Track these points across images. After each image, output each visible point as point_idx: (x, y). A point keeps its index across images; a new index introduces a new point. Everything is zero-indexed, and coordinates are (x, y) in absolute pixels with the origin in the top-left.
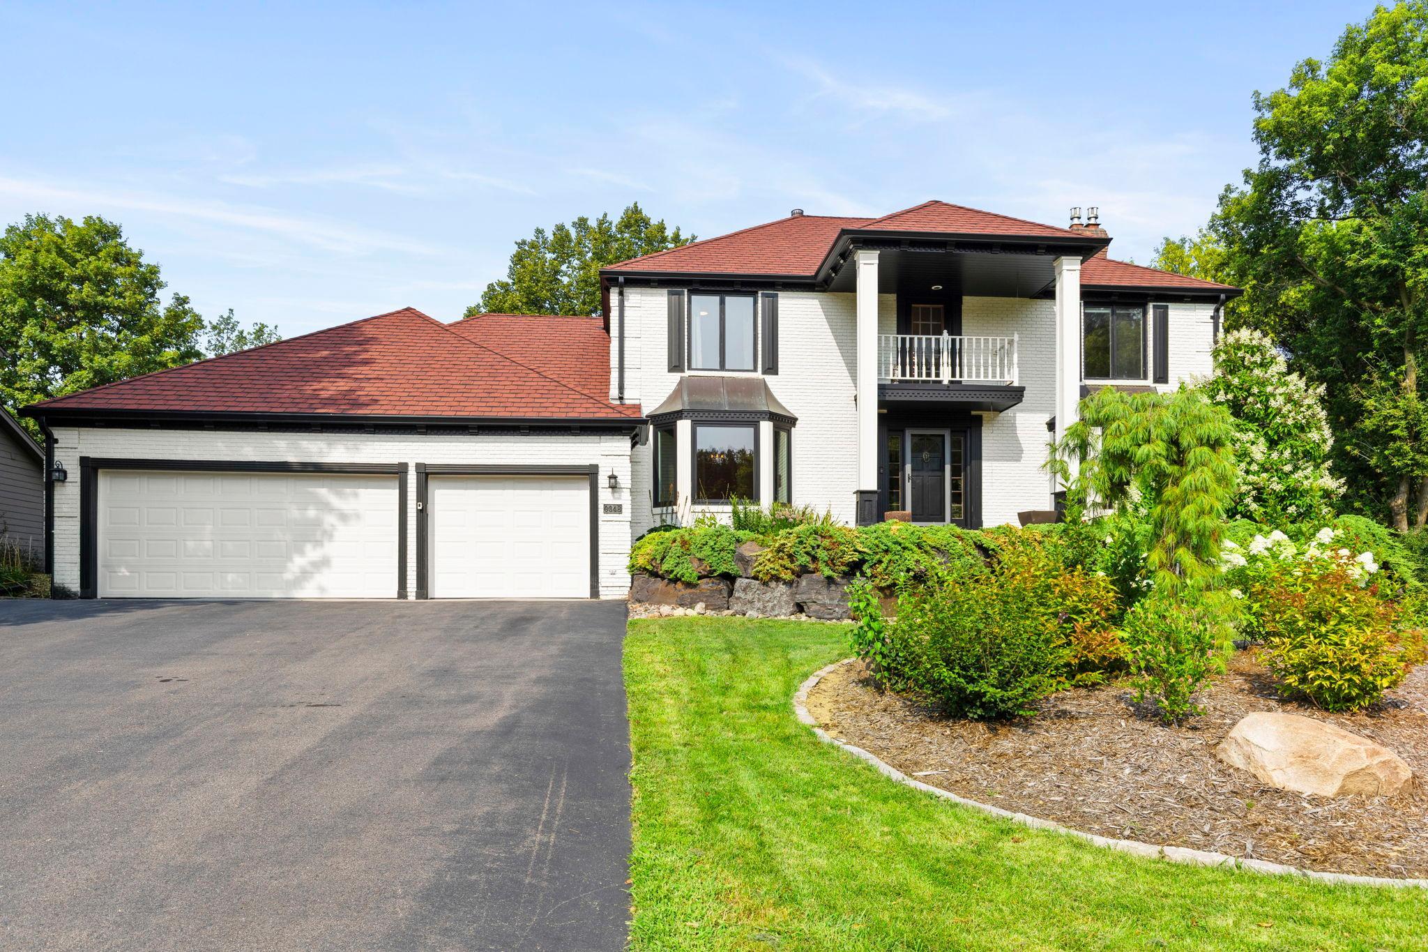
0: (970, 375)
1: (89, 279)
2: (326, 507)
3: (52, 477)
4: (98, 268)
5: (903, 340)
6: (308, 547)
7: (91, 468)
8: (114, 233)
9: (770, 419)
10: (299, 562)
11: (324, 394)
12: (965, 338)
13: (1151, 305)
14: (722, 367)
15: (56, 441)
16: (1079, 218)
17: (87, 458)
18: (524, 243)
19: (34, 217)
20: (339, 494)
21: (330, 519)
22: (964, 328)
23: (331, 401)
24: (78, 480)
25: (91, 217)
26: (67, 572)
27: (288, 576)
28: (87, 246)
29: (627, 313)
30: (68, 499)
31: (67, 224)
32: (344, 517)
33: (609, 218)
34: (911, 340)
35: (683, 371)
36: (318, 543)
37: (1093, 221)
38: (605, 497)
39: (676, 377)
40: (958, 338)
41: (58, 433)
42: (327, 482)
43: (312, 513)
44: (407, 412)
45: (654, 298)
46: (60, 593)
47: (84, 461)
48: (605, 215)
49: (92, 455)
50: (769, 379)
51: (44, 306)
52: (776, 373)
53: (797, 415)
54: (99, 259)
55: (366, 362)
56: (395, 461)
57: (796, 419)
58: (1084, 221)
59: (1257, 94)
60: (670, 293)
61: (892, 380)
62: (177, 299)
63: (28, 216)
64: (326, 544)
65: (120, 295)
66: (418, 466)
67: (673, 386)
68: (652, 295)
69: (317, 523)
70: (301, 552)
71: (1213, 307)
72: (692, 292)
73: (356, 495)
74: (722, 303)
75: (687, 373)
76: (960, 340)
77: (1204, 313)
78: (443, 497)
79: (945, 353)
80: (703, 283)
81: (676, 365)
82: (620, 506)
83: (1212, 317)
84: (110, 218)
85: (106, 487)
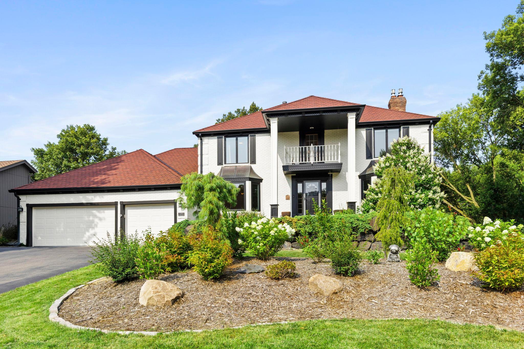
0: (328, 159)
1: (83, 144)
2: (95, 216)
3: (19, 210)
4: (86, 141)
5: (302, 148)
6: (90, 229)
7: (30, 207)
8: (92, 129)
9: (249, 180)
10: (88, 234)
11: (96, 180)
12: (326, 146)
13: (402, 127)
14: (237, 162)
15: (20, 199)
16: (394, 94)
17: (28, 204)
18: (219, 120)
19: (69, 126)
20: (99, 212)
21: (96, 220)
22: (325, 142)
23: (97, 182)
24: (26, 211)
25: (85, 125)
26: (23, 239)
27: (85, 239)
28: (84, 134)
29: (204, 146)
30: (23, 216)
31: (79, 127)
32: (100, 219)
33: (245, 109)
34: (305, 148)
35: (222, 165)
36: (93, 228)
37: (400, 94)
38: (179, 210)
39: (220, 167)
40: (323, 146)
41: (21, 197)
42: (96, 209)
43: (91, 218)
44: (117, 185)
45: (213, 140)
46: (22, 245)
47: (28, 205)
48: (244, 108)
49: (30, 203)
50: (253, 166)
51: (69, 154)
52: (255, 163)
53: (263, 178)
54: (86, 138)
55: (115, 169)
56: (114, 201)
57: (263, 179)
58: (397, 95)
59: (485, 33)
60: (218, 138)
61: (293, 164)
62: (113, 148)
63: (67, 126)
64: (95, 228)
65: (92, 149)
66: (121, 202)
67: (219, 170)
68: (212, 139)
69: (93, 222)
70: (88, 231)
71: (428, 125)
72: (226, 137)
73: (104, 212)
74: (237, 140)
75: (224, 165)
76: (324, 147)
77: (425, 128)
78: (130, 213)
79: (312, 152)
80: (229, 133)
81: (220, 163)
82: (184, 213)
83: (428, 130)
84: (91, 125)
85: (35, 212)
